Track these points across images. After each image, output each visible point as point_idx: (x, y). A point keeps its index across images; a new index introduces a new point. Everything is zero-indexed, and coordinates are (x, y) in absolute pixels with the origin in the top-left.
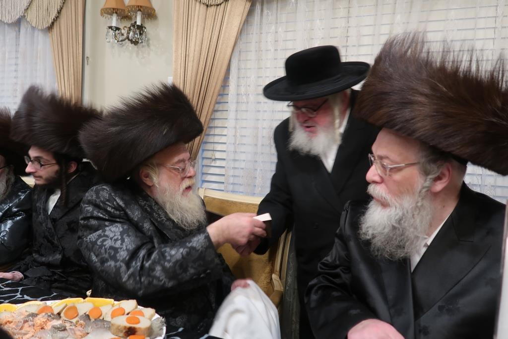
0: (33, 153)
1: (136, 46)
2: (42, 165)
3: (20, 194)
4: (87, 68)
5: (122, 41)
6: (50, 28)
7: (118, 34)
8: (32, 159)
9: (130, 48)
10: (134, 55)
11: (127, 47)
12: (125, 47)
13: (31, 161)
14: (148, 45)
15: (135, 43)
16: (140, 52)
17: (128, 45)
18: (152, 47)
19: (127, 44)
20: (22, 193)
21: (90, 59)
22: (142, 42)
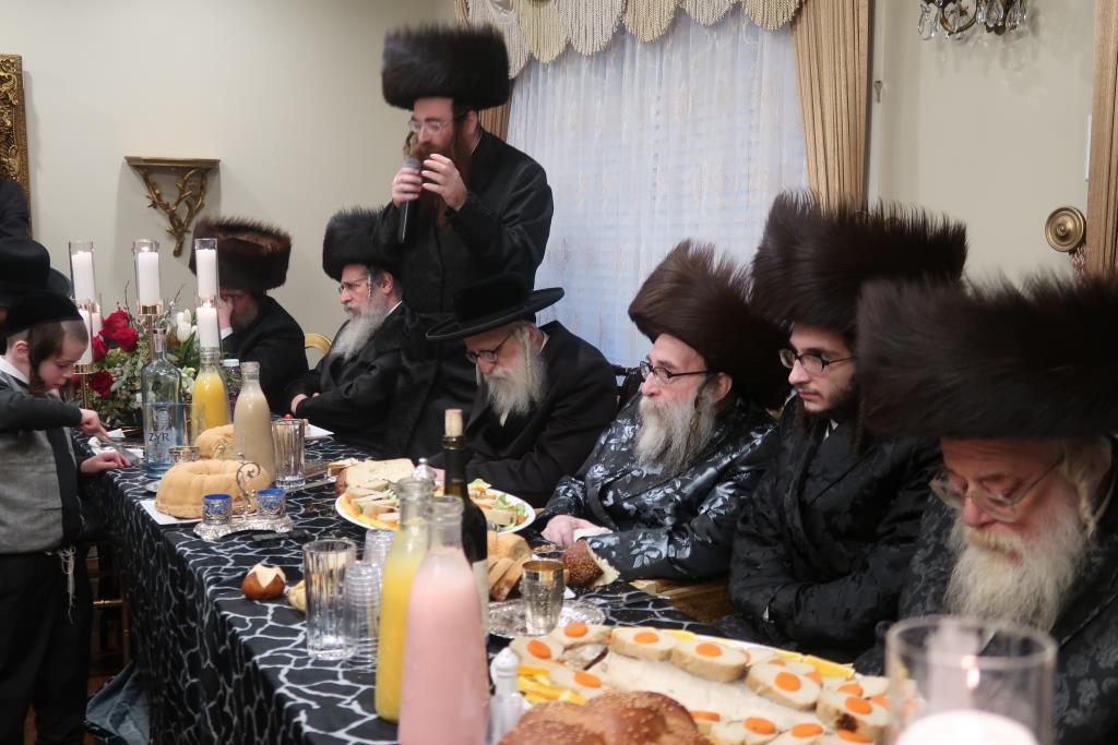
0: (801, 341)
1: (1001, 37)
2: (825, 363)
3: (753, 434)
4: (877, 109)
5: (961, 30)
6: (793, 22)
7: (952, 12)
8: (800, 354)
9: (986, 44)
10: (996, 62)
11: (976, 43)
12: (971, 44)
13: (800, 358)
14: (1034, 29)
15: (999, 30)
16: (1011, 50)
17: (980, 38)
18: (1044, 34)
19: (977, 35)
20: (759, 432)
21: (885, 86)
22: (1014, 27)
